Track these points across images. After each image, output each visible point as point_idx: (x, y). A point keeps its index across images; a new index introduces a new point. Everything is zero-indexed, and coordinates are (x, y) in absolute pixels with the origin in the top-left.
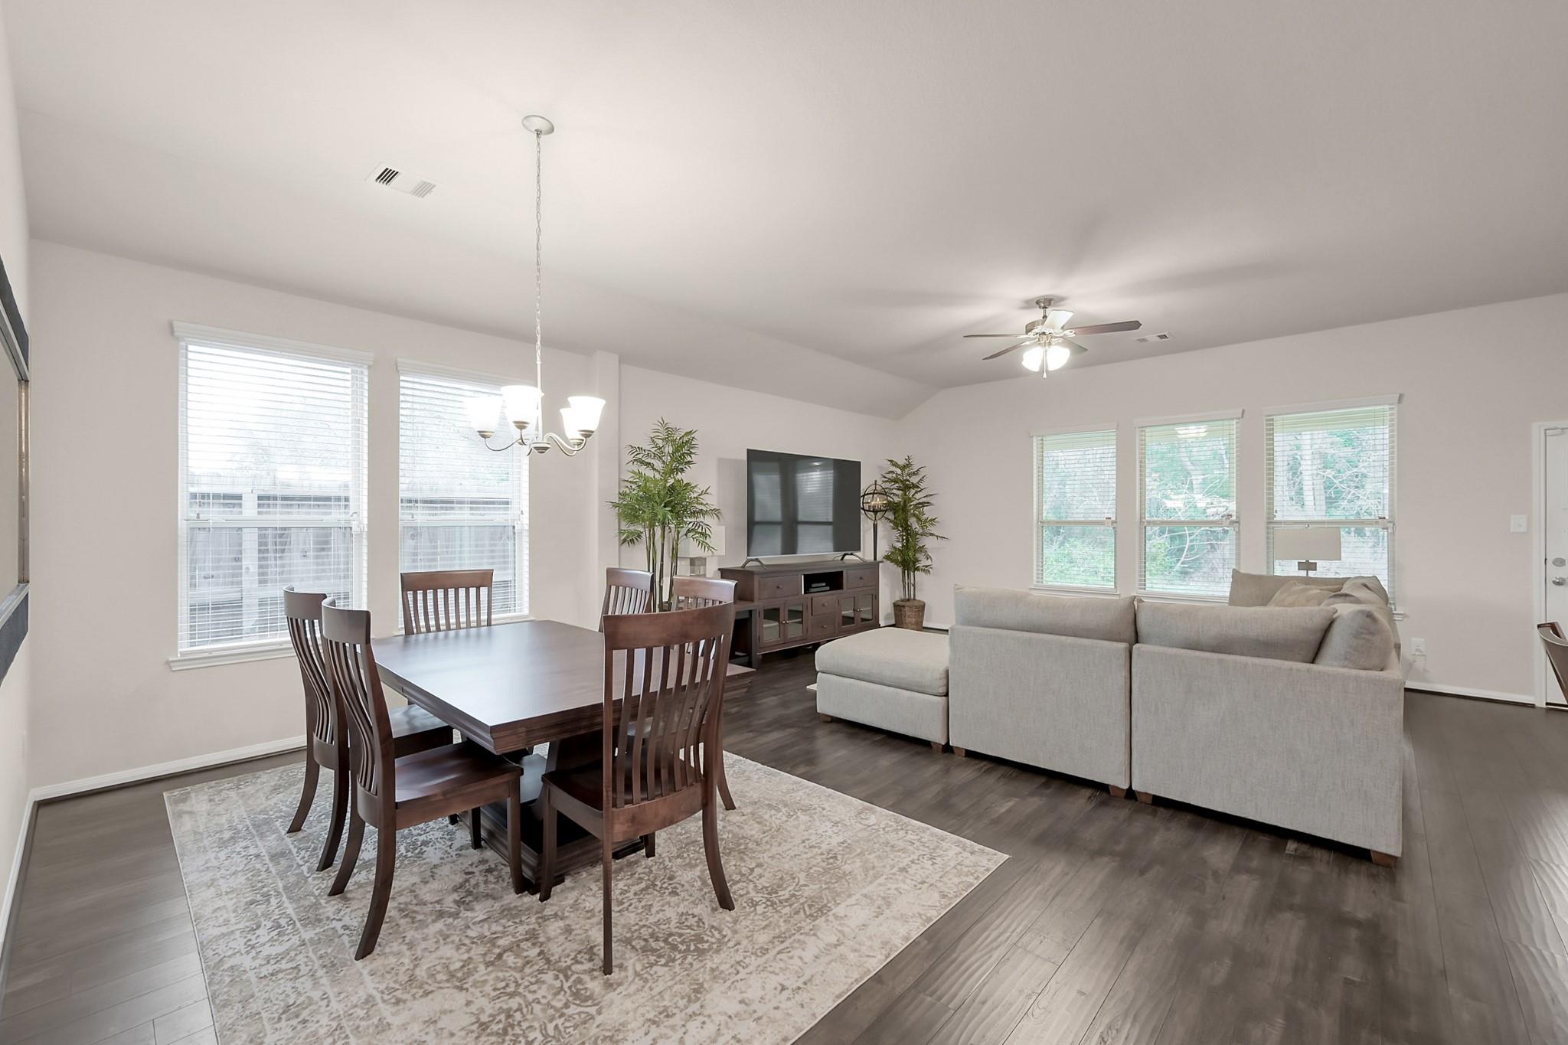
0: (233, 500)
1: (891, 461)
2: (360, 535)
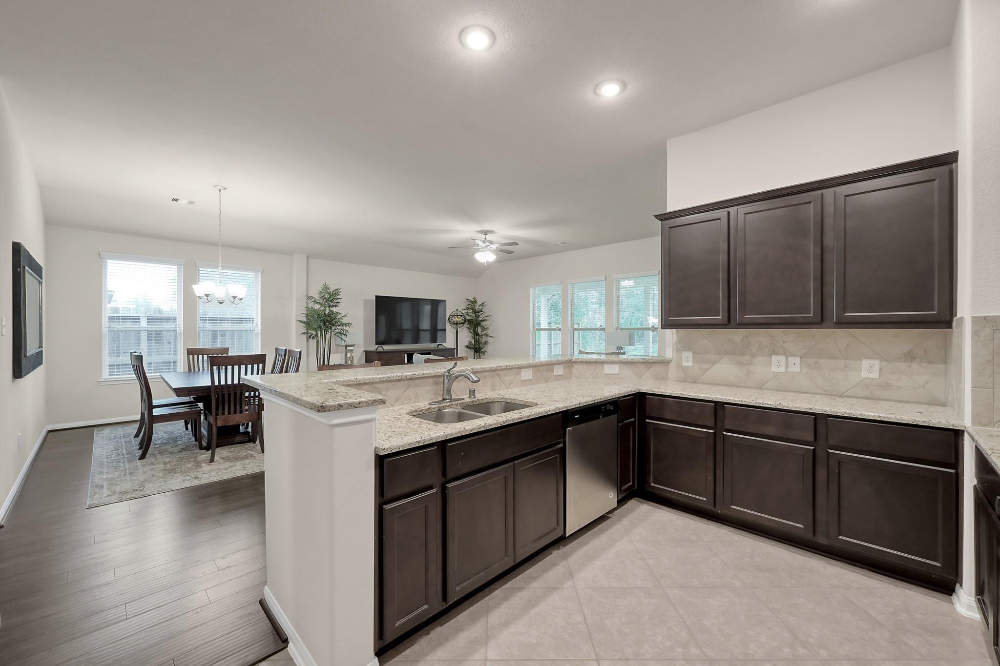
0: (136, 319)
1: (467, 299)
2: (181, 333)
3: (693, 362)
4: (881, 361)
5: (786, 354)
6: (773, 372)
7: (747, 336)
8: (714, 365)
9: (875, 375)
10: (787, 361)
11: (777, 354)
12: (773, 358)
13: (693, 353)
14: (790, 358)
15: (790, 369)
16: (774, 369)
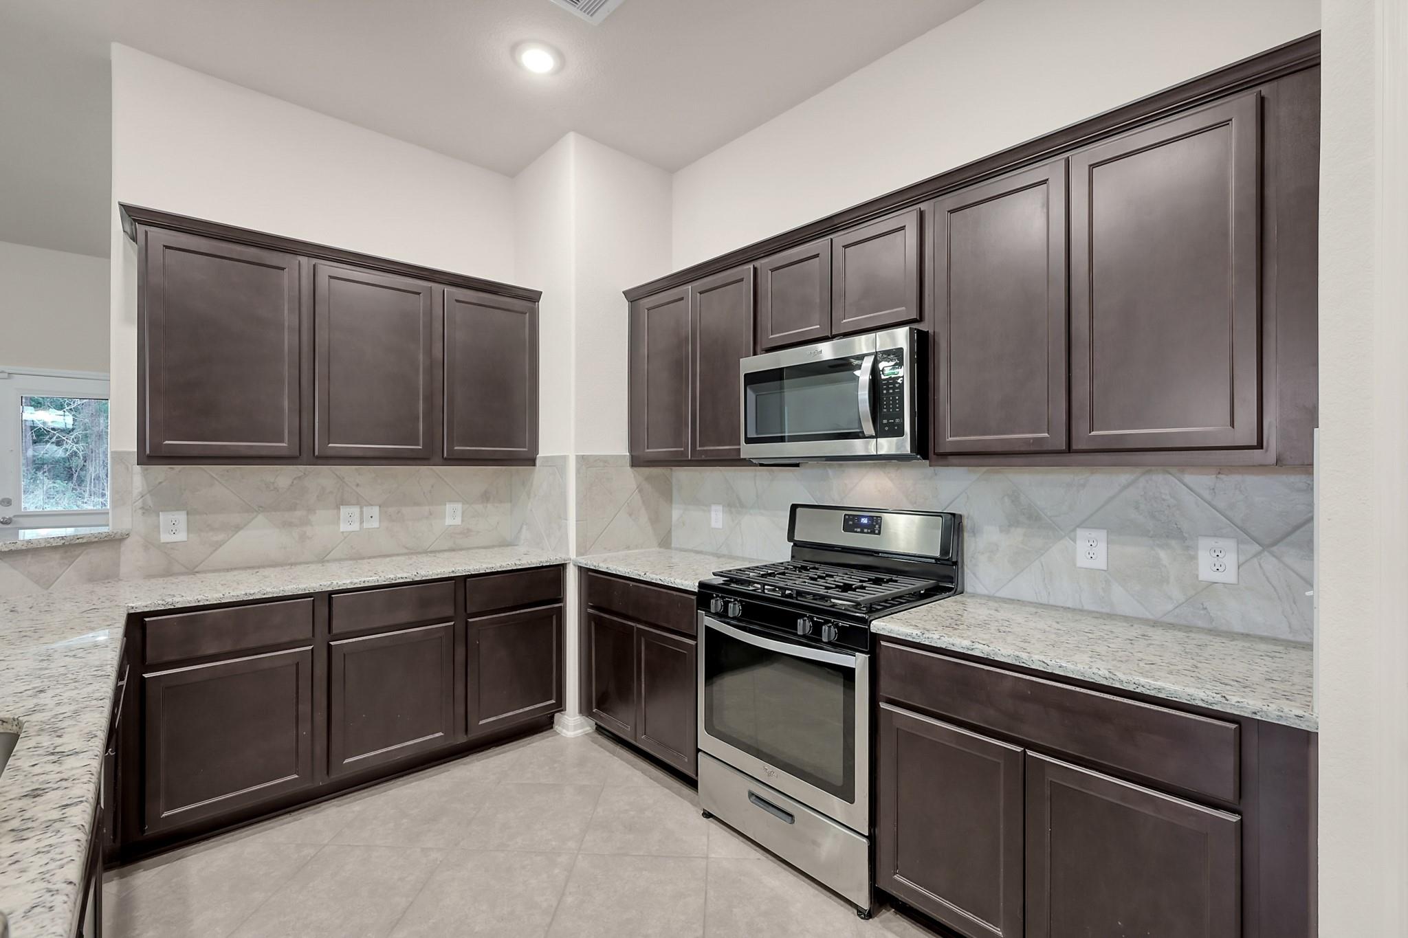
3: (189, 531)
4: (463, 504)
5: (360, 502)
6: (343, 532)
7: (299, 477)
8: (237, 532)
9: (458, 521)
10: (362, 513)
11: (348, 504)
12: (341, 509)
13: (188, 514)
14: (365, 509)
15: (365, 525)
16: (344, 527)
